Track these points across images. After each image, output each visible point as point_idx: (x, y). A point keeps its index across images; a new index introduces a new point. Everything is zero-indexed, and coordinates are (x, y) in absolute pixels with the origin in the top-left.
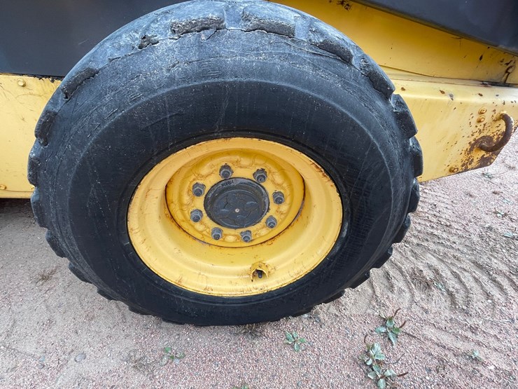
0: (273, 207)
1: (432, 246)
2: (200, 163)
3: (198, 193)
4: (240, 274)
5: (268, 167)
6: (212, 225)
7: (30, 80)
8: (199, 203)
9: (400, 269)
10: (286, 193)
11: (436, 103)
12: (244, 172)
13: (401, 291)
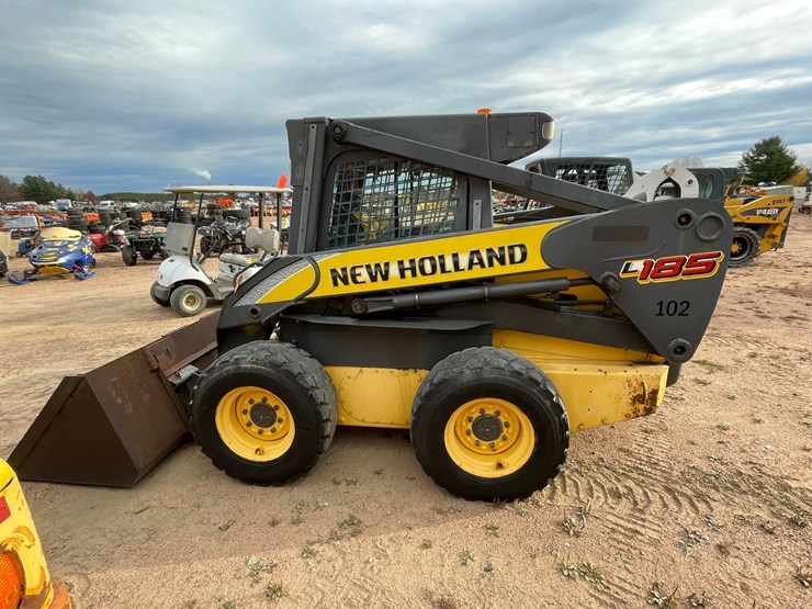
0: (505, 429)
1: (635, 475)
2: (471, 408)
3: (470, 421)
4: (489, 467)
5: (501, 410)
6: (476, 438)
7: (395, 371)
8: (470, 426)
9: (602, 487)
10: (511, 422)
11: (593, 377)
12: (490, 412)
13: (598, 497)
